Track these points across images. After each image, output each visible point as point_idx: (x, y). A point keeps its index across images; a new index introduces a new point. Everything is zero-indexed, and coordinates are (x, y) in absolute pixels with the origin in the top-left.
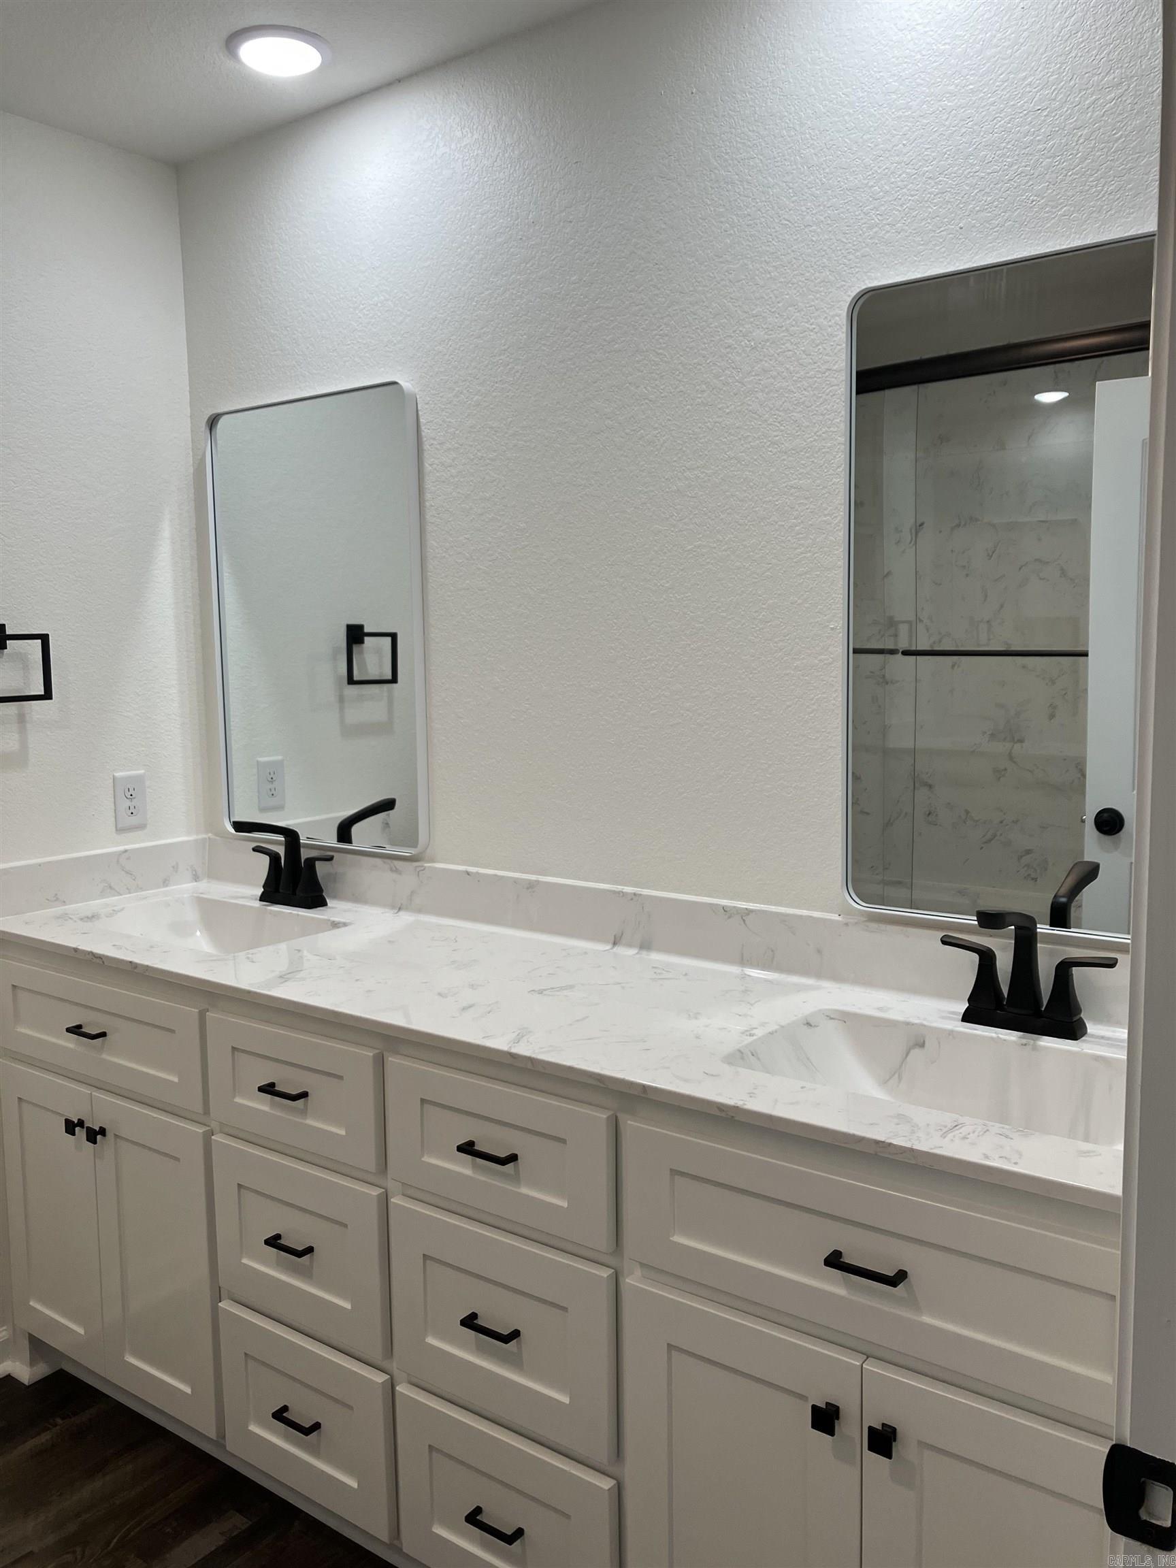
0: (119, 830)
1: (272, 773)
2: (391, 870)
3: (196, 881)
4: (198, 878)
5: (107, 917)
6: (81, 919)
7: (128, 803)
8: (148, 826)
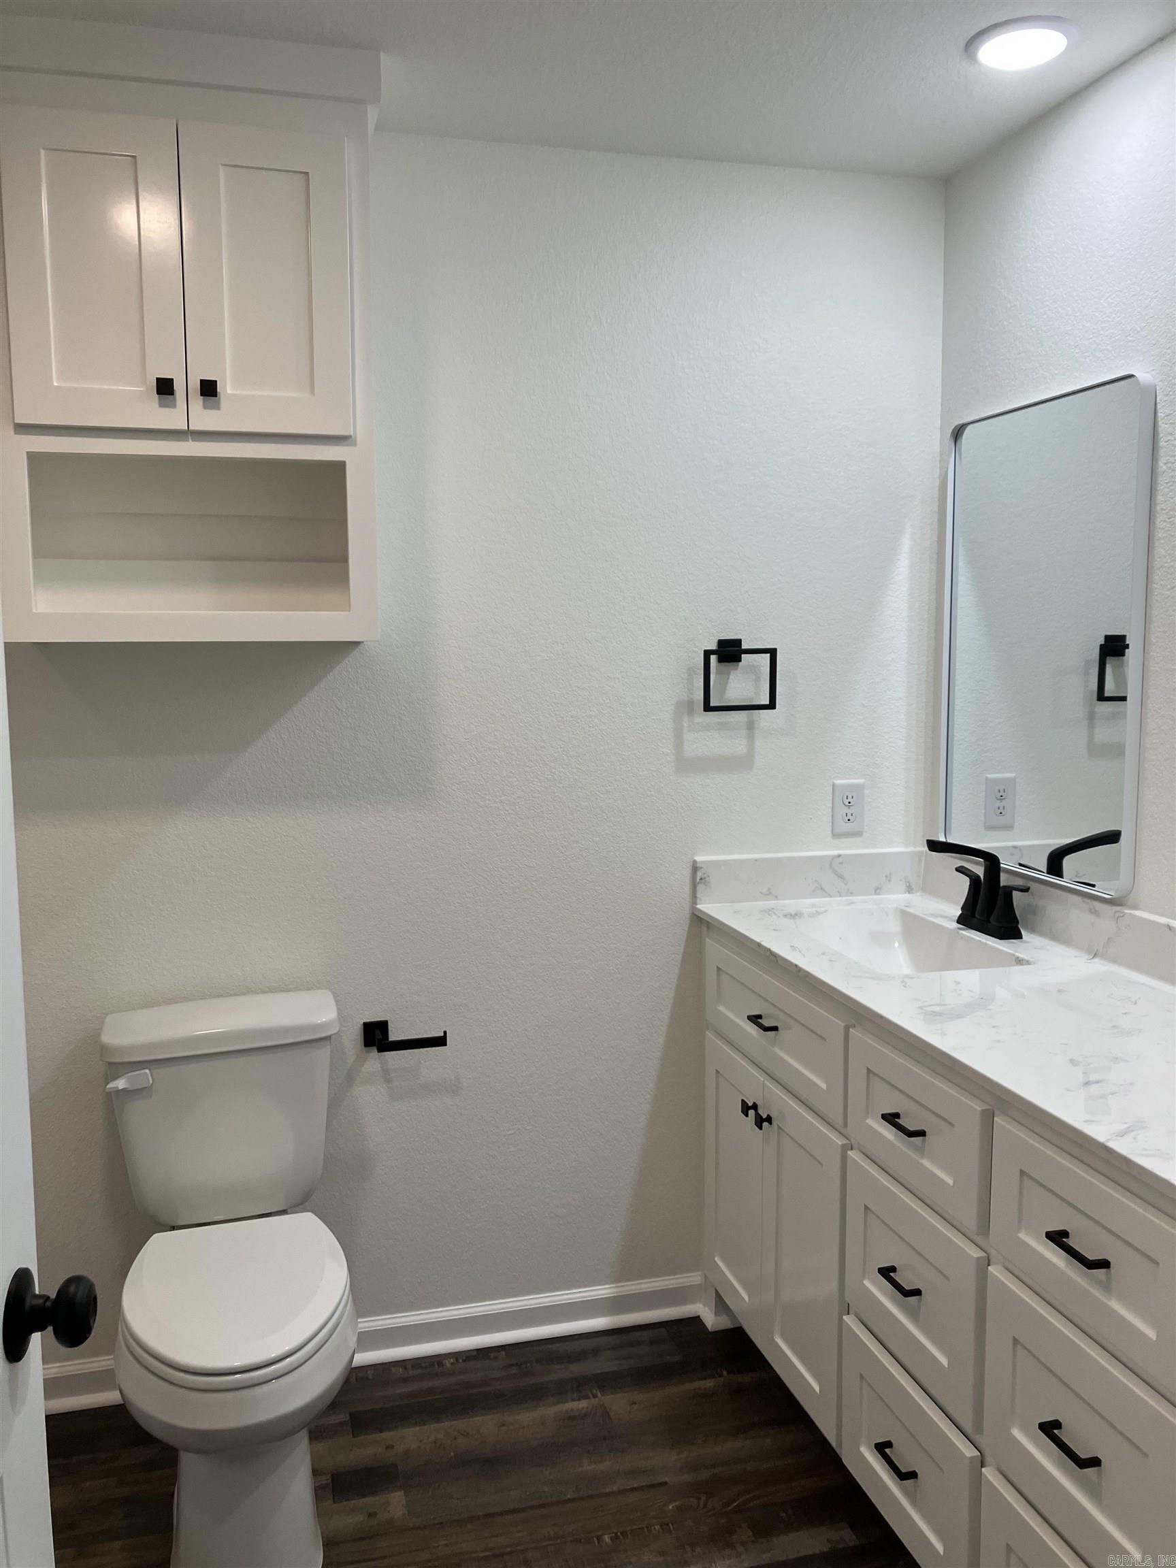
0: (836, 835)
1: (1002, 791)
2: (1090, 911)
3: (909, 893)
4: (912, 890)
5: (809, 916)
6: (785, 916)
7: (846, 810)
8: (864, 834)
